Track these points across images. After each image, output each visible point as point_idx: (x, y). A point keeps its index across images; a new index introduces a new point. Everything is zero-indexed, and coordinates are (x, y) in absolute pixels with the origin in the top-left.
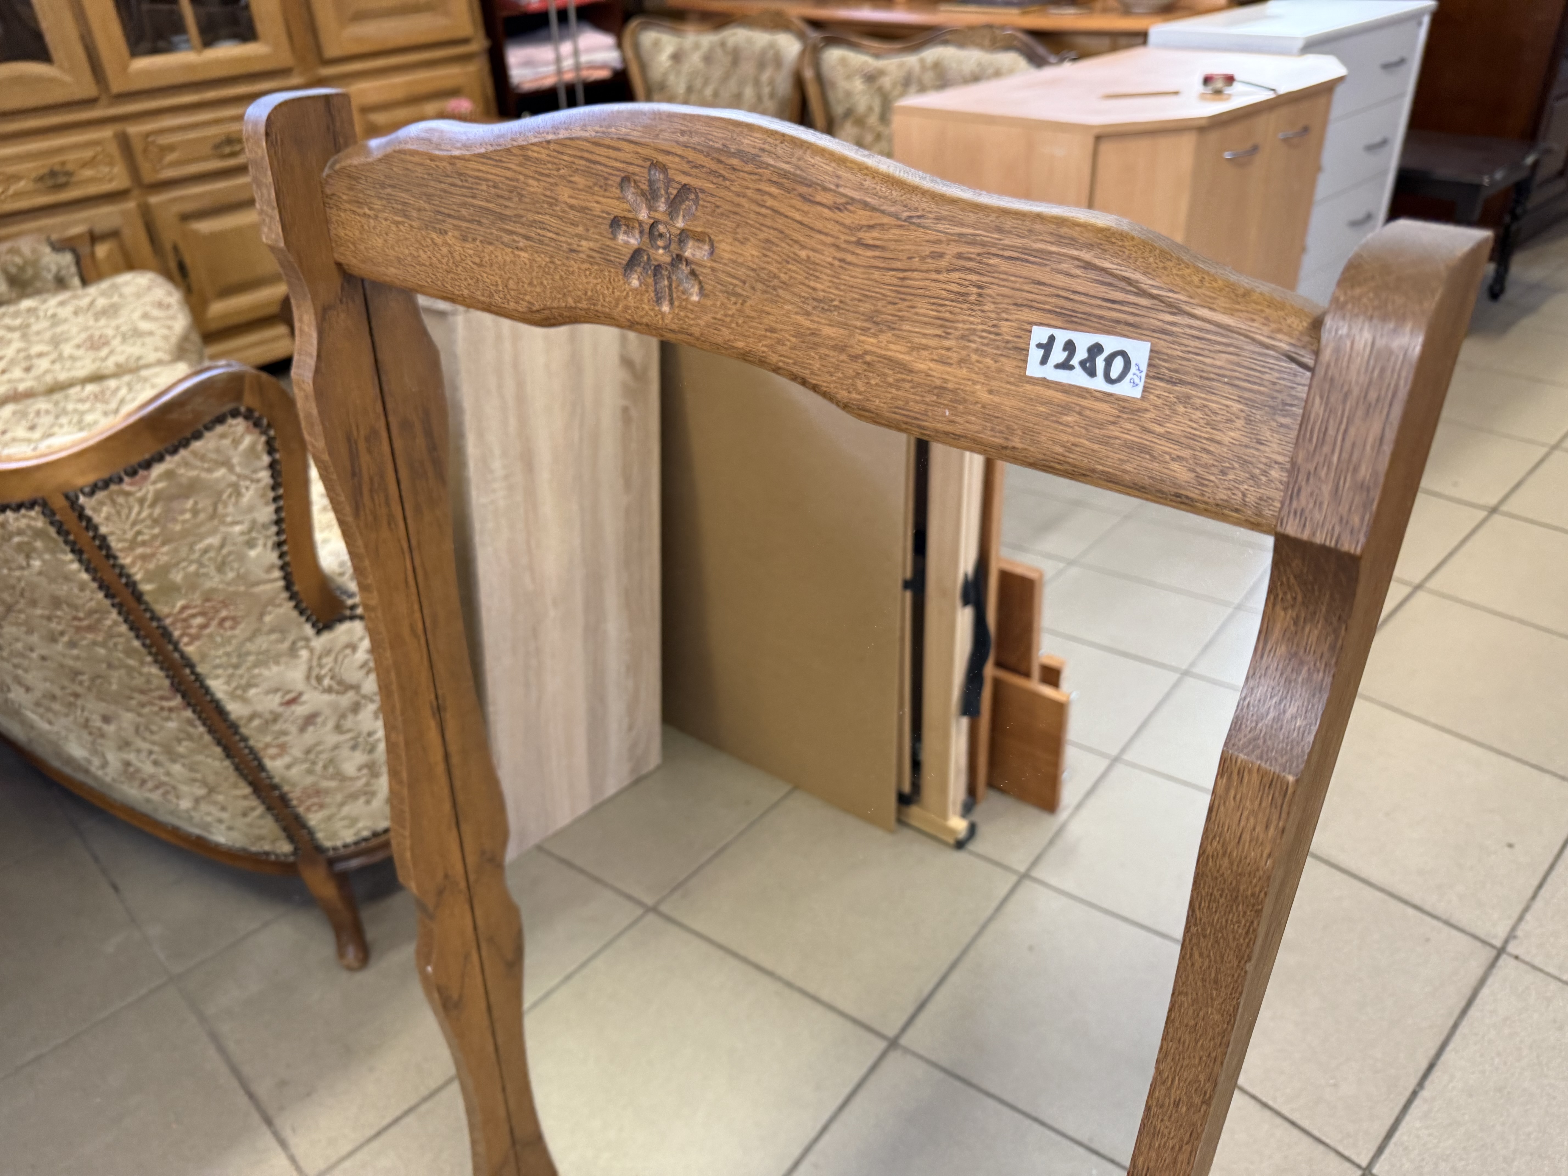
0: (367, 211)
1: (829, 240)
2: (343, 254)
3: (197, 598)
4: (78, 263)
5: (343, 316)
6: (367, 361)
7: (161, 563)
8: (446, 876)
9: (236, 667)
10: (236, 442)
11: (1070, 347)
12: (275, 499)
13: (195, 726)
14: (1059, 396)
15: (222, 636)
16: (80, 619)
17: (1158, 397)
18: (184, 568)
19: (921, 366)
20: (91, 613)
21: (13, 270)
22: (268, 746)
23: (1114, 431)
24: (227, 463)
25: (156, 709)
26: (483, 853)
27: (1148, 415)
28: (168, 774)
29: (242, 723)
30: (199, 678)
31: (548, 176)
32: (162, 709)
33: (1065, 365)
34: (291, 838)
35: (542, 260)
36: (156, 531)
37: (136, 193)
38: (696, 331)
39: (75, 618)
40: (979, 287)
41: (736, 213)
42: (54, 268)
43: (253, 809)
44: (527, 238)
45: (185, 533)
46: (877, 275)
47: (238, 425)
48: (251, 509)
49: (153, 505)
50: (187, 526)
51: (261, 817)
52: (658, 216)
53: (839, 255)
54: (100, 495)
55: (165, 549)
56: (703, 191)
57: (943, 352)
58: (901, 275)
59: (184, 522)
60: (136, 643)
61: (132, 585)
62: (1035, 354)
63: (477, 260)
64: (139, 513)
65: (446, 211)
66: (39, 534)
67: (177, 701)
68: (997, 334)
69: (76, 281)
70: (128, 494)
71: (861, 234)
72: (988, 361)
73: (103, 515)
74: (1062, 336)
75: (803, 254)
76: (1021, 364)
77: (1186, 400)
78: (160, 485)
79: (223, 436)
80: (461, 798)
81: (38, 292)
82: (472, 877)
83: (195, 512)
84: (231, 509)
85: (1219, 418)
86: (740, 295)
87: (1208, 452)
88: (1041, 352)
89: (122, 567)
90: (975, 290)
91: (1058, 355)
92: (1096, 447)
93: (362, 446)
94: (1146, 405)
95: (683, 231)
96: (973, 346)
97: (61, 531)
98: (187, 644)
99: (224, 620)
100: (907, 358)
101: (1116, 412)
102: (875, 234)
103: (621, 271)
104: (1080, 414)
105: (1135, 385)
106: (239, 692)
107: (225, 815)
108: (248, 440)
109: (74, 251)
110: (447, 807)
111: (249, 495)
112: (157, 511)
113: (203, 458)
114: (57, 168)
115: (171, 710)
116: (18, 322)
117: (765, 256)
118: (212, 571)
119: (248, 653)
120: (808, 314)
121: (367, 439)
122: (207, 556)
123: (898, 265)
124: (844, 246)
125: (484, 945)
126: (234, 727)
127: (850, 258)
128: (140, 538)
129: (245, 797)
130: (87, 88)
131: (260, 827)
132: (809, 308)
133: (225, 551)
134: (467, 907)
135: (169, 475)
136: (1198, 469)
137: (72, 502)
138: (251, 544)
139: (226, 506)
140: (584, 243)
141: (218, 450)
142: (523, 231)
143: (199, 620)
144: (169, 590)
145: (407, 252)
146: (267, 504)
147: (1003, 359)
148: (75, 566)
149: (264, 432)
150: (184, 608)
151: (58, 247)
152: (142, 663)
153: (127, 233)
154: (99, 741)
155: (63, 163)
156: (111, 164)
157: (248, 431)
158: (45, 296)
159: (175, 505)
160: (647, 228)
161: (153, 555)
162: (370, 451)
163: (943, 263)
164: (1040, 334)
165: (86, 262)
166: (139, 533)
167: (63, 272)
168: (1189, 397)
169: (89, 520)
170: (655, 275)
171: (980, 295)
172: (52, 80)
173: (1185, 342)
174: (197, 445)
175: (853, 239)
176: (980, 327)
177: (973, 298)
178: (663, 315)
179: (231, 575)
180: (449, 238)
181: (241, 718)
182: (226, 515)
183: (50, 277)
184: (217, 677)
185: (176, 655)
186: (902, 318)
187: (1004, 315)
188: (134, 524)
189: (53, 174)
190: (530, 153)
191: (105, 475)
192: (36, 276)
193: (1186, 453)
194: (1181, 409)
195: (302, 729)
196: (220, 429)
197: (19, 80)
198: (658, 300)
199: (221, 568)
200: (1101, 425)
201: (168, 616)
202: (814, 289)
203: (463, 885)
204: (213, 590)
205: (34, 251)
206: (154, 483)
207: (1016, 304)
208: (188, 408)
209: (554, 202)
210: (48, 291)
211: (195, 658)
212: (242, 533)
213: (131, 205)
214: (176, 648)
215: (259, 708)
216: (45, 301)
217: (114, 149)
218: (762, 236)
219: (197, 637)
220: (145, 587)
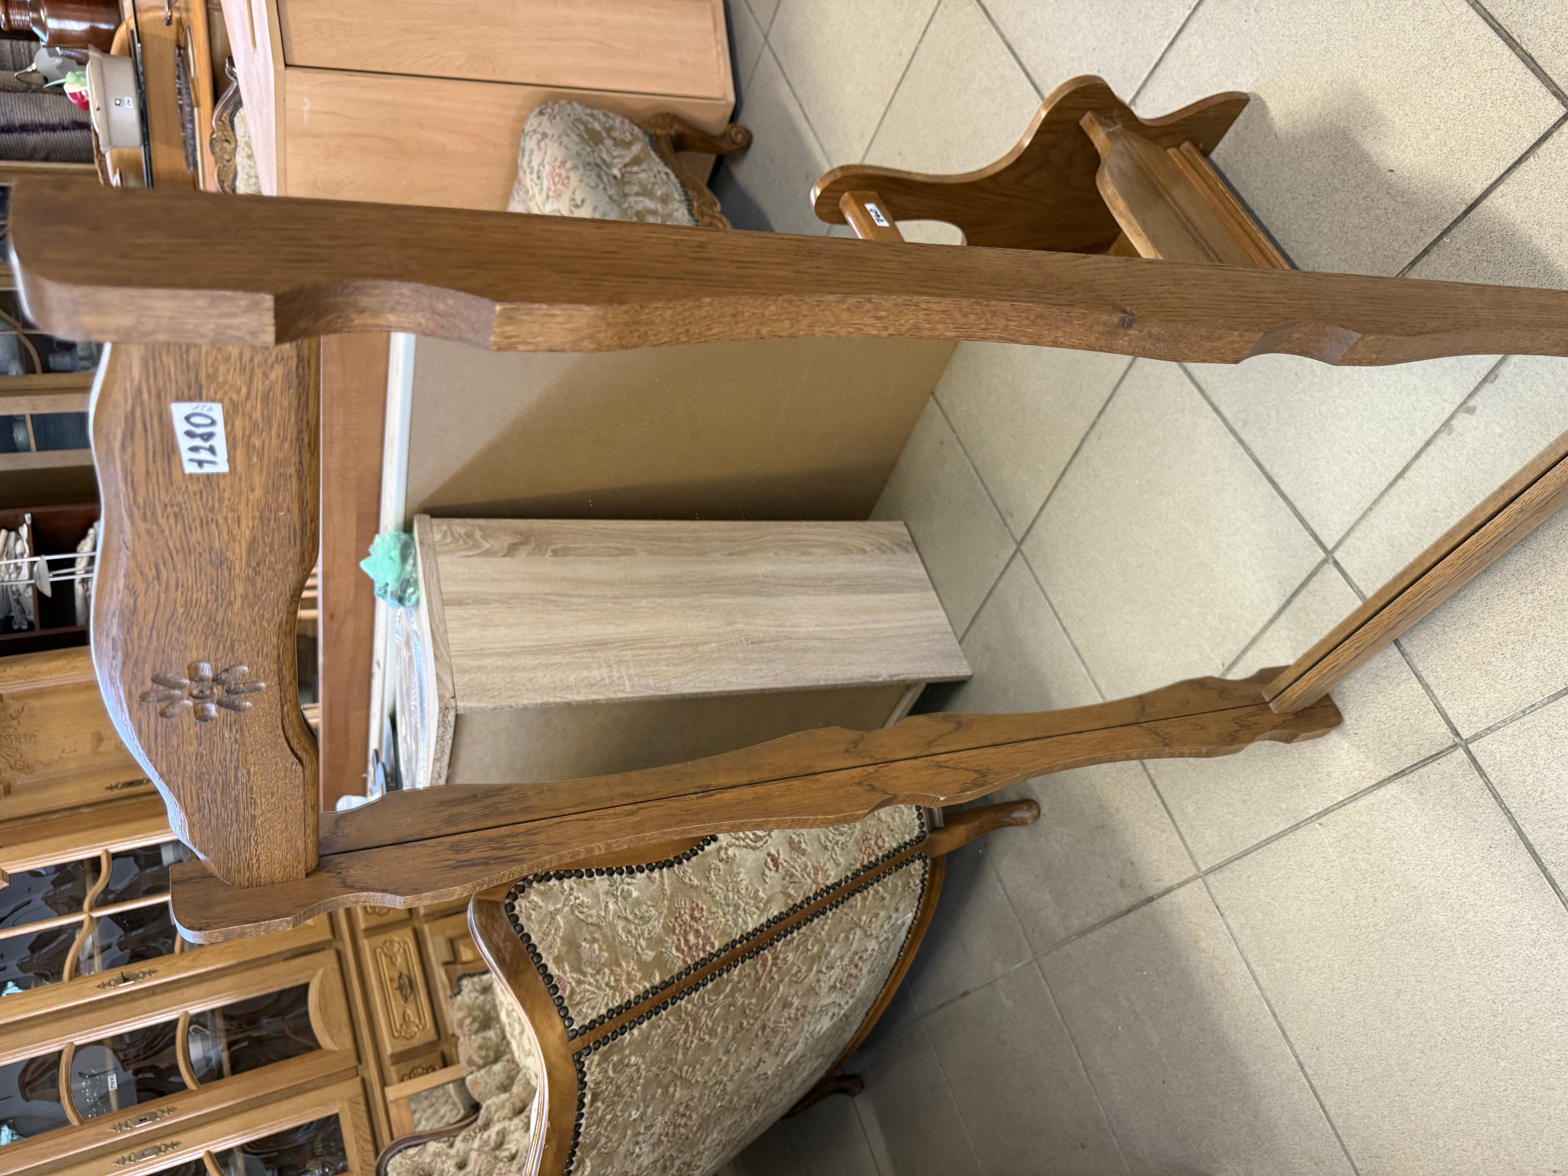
0: (254, 861)
1: (163, 597)
2: (297, 873)
3: (670, 940)
4: (471, 975)
5: (352, 872)
6: (392, 852)
7: (636, 967)
8: (860, 784)
9: (737, 907)
10: (536, 907)
11: (194, 449)
12: (591, 875)
13: (793, 939)
14: (240, 453)
15: (707, 919)
16: (687, 1027)
17: (216, 393)
18: (642, 949)
19: (248, 532)
20: (679, 1018)
21: (476, 1026)
22: (815, 881)
23: (257, 415)
24: (553, 915)
25: (775, 969)
26: (847, 751)
27: (235, 397)
28: (842, 958)
29: (791, 903)
30: (745, 937)
31: (179, 759)
32: (774, 964)
33: (212, 450)
34: (908, 862)
35: (251, 758)
36: (607, 971)
37: (416, 924)
38: (274, 667)
39: (686, 1030)
40: (166, 506)
41: (163, 651)
42: (473, 995)
43: (877, 892)
44: (237, 769)
45: (611, 948)
46: (179, 566)
47: (521, 905)
48: (596, 896)
49: (584, 974)
50: (604, 947)
51: (885, 886)
52: (186, 694)
53: (173, 588)
54: (572, 1013)
55: (624, 964)
56: (153, 671)
57: (229, 522)
58: (174, 553)
59: (600, 949)
60: (710, 985)
61: (655, 990)
62: (207, 469)
63: (269, 796)
64: (590, 984)
65: (234, 816)
66: (605, 1058)
67: (767, 954)
68: (201, 492)
69: (485, 977)
70: (572, 992)
71: (151, 578)
72: (226, 494)
73: (589, 1011)
74: (186, 455)
75: (181, 611)
76: (221, 478)
77: (211, 378)
78: (567, 968)
79: (529, 918)
80: (792, 771)
81: (495, 1007)
82: (867, 761)
83: (594, 940)
84: (594, 912)
85: (219, 356)
86: (232, 643)
87: (252, 360)
88: (205, 465)
89: (637, 997)
90: (169, 509)
91: (204, 455)
92: (275, 425)
93: (463, 856)
94: (226, 400)
95: (191, 679)
96: (217, 505)
97: (605, 1040)
98: (713, 946)
99: (692, 917)
100: (243, 542)
101: (240, 416)
102: (146, 570)
103: (242, 714)
104: (250, 436)
105: (210, 409)
106: (762, 905)
107: (882, 914)
108: (534, 897)
109: (460, 978)
110: (796, 783)
111: (584, 898)
112: (589, 970)
113: (546, 934)
114: (396, 985)
115: (775, 958)
116: (517, 1026)
117: (191, 631)
118: (646, 928)
119: (726, 898)
120: (230, 603)
121: (458, 852)
122: (634, 931)
123: (167, 554)
124: (163, 587)
125: (933, 750)
126: (794, 909)
127: (173, 582)
128: (612, 984)
129: (865, 899)
130: (328, 958)
131: (895, 886)
132: (225, 603)
133: (631, 917)
134: (893, 765)
135: (558, 961)
136: (270, 362)
137: (577, 1033)
138: (626, 896)
139: (591, 916)
140: (226, 735)
141: (541, 922)
142: (232, 773)
143: (691, 937)
144: (660, 961)
145: (279, 837)
146: (593, 882)
147: (221, 486)
148: (636, 1032)
149: (530, 883)
150: (678, 949)
151: (457, 991)
152: (728, 981)
153: (450, 933)
154: (810, 1009)
155: (392, 980)
156: (392, 942)
157: (526, 898)
158: (498, 1003)
159: (585, 956)
160: (197, 701)
161: (628, 973)
162: (469, 851)
163: (155, 529)
164: (190, 468)
165: (469, 968)
166: (607, 984)
167: (478, 987)
168: (208, 376)
169: (593, 1022)
170: (237, 693)
171: (172, 505)
172: (322, 985)
173: (161, 383)
174: (534, 939)
175: (156, 582)
176: (199, 502)
177: (176, 509)
178: (268, 687)
179: (653, 911)
180: (258, 812)
181: (786, 904)
182: (598, 916)
183: (482, 998)
184: (745, 923)
185: (723, 954)
186: (211, 549)
187: (184, 489)
188: (599, 988)
189: (400, 988)
190: (164, 770)
191: (556, 1009)
192: (481, 1008)
193: (258, 372)
194: (221, 379)
195: (804, 853)
196: (522, 920)
197: (323, 1010)
198: (258, 689)
199: (645, 920)
200: (255, 425)
201: (685, 962)
202: (207, 601)
203: (871, 769)
204: (665, 926)
205: (460, 1009)
206: (564, 972)
207: (171, 483)
208: (501, 945)
209: (199, 756)
210: (494, 1000)
211: (727, 940)
212: (616, 903)
213: (426, 928)
214: (717, 955)
215: (778, 889)
216: (501, 1003)
217: (379, 940)
218: (175, 635)
219: (707, 939)
220: (657, 979)
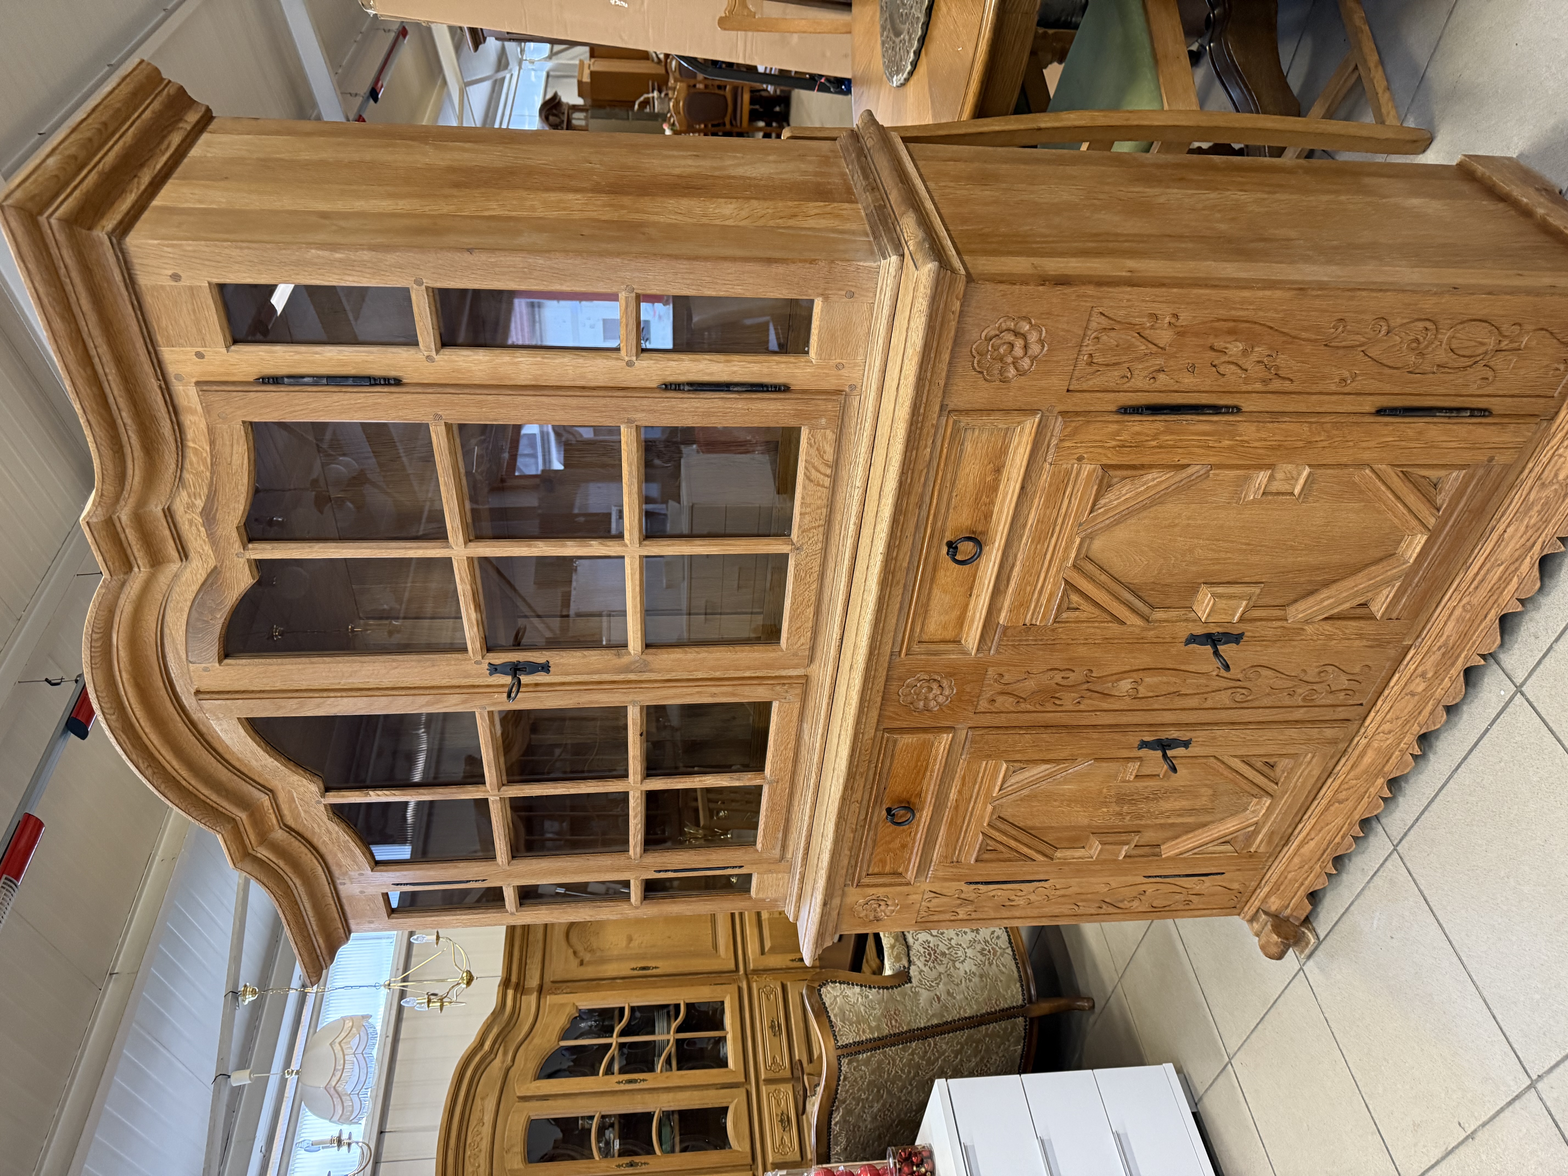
3: (884, 1020)
7: (867, 1028)
9: (917, 1015)
10: (829, 992)
12: (853, 985)
13: (946, 1038)
15: (902, 1016)
16: (889, 1062)
18: (871, 1021)
20: (886, 1058)
22: (959, 1014)
24: (835, 998)
30: (920, 1029)
34: (1015, 1016)
36: (855, 1026)
43: (995, 1028)
45: (858, 1017)
48: (854, 994)
49: (846, 1025)
51: (1000, 1026)
54: (839, 1039)
55: (862, 1025)
59: (854, 1015)
60: (901, 1046)
61: (875, 1040)
64: (847, 1029)
66: (851, 1063)
67: (931, 1041)
70: (840, 1031)
73: (846, 1040)
79: (826, 995)
83: (851, 1012)
84: (852, 1000)
89: (867, 1040)
97: (851, 1054)
98: (904, 1029)
99: (895, 1014)
106: (930, 1017)
108: (829, 988)
111: (849, 993)
113: (832, 1004)
118: (874, 1012)
119: (912, 1009)
122: (868, 1012)
126: (947, 1023)
128: (857, 1031)
129: (988, 1030)
130: (741, 1093)
131: (1007, 1028)
133: (868, 1006)
135: (835, 1016)
137: (840, 1048)
138: (866, 997)
141: (830, 998)
143: (894, 1022)
144: (878, 1027)
146: (854, 988)
148: (864, 1055)
149: (828, 983)
150: (887, 1025)
155: (777, 1116)
156: (779, 1091)
159: (847, 1017)
161: (864, 1029)
169: (847, 1044)
172: (736, 1110)
179: (877, 1005)
181: (943, 1020)
182: (854, 1002)
184: (921, 1023)
185: (908, 1034)
188: (851, 1032)
191: (833, 1036)
195: (954, 998)
196: (823, 996)
197: (735, 1124)
199: (874, 1009)
201: (890, 1032)
204: (882, 1014)
206: (838, 1022)
208: (814, 1003)
211: (910, 1028)
214: (905, 1033)
215: (939, 1012)
217: (772, 1087)
219: (900, 1024)
220: (876, 1035)
